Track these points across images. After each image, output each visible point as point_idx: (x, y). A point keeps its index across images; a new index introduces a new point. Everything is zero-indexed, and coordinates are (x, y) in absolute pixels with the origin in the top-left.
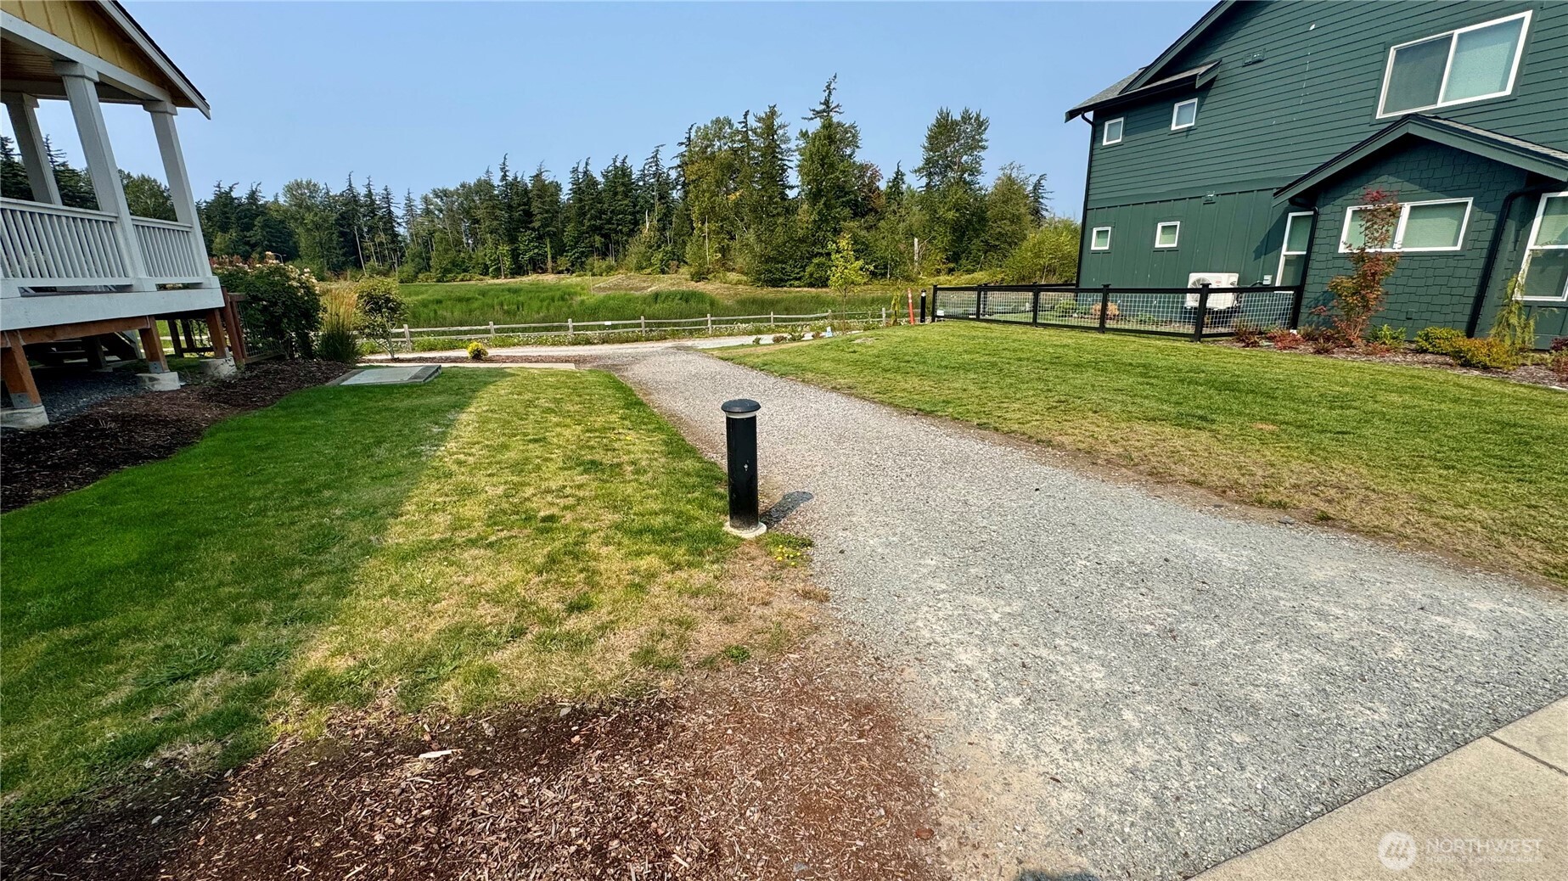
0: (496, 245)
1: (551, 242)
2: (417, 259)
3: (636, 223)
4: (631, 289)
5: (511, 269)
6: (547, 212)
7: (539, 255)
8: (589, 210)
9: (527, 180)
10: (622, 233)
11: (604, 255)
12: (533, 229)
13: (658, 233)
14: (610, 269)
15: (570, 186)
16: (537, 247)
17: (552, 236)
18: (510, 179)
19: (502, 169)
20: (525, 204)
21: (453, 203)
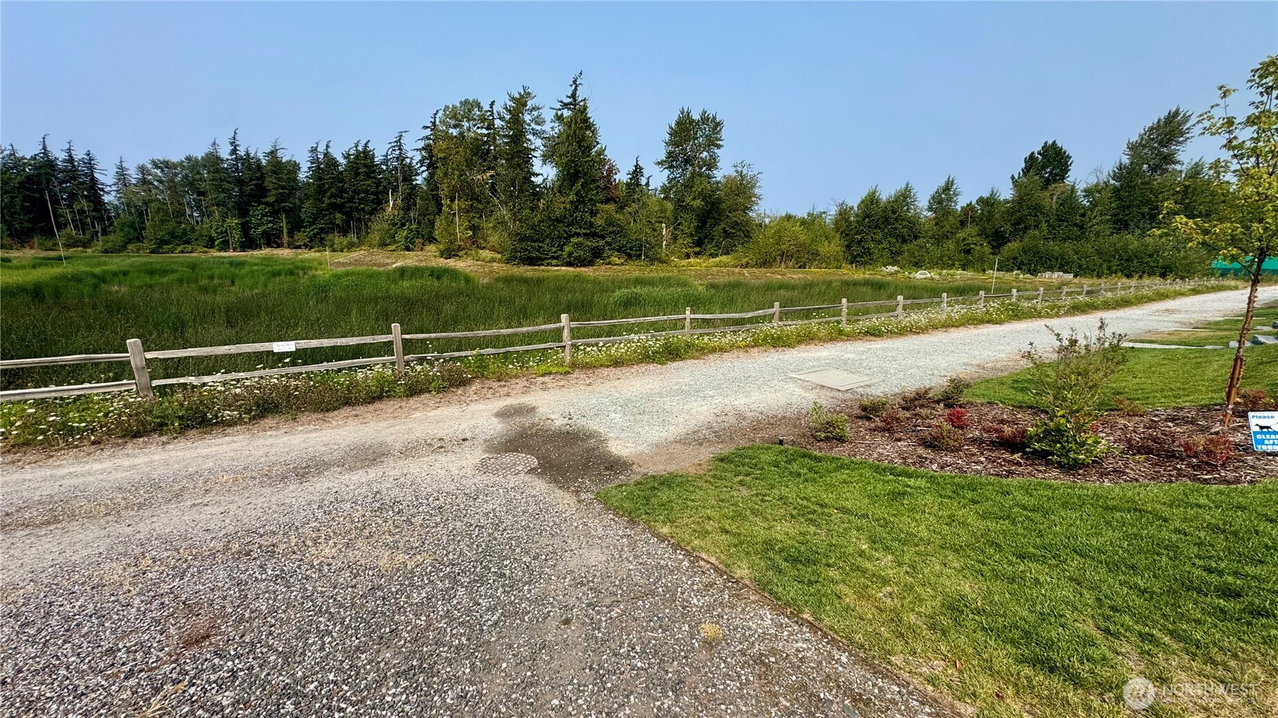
0: (224, 217)
1: (287, 217)
2: (126, 229)
3: (379, 202)
4: (374, 265)
5: (241, 242)
6: (283, 188)
7: (273, 229)
8: (330, 188)
9: (260, 156)
10: (364, 211)
11: (344, 231)
12: (267, 204)
13: (402, 212)
14: (351, 246)
15: (309, 164)
16: (270, 222)
17: (288, 212)
18: (242, 153)
19: (232, 144)
20: (257, 179)
21: (176, 175)
